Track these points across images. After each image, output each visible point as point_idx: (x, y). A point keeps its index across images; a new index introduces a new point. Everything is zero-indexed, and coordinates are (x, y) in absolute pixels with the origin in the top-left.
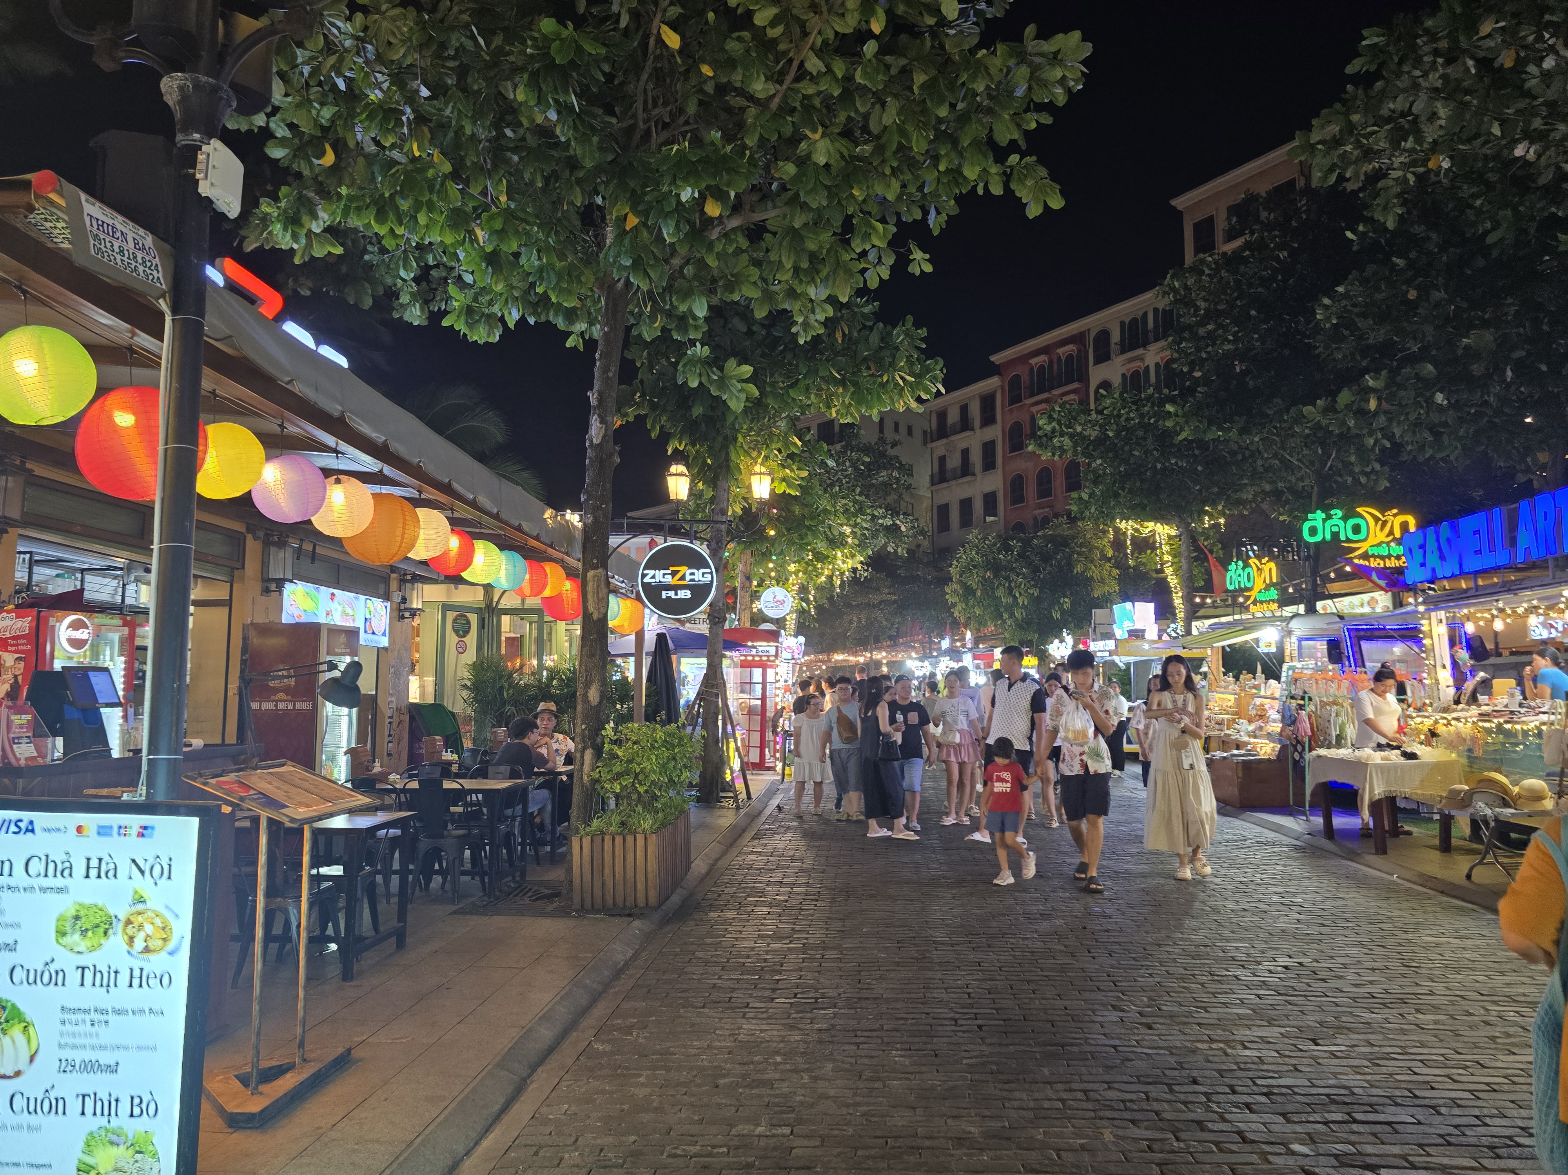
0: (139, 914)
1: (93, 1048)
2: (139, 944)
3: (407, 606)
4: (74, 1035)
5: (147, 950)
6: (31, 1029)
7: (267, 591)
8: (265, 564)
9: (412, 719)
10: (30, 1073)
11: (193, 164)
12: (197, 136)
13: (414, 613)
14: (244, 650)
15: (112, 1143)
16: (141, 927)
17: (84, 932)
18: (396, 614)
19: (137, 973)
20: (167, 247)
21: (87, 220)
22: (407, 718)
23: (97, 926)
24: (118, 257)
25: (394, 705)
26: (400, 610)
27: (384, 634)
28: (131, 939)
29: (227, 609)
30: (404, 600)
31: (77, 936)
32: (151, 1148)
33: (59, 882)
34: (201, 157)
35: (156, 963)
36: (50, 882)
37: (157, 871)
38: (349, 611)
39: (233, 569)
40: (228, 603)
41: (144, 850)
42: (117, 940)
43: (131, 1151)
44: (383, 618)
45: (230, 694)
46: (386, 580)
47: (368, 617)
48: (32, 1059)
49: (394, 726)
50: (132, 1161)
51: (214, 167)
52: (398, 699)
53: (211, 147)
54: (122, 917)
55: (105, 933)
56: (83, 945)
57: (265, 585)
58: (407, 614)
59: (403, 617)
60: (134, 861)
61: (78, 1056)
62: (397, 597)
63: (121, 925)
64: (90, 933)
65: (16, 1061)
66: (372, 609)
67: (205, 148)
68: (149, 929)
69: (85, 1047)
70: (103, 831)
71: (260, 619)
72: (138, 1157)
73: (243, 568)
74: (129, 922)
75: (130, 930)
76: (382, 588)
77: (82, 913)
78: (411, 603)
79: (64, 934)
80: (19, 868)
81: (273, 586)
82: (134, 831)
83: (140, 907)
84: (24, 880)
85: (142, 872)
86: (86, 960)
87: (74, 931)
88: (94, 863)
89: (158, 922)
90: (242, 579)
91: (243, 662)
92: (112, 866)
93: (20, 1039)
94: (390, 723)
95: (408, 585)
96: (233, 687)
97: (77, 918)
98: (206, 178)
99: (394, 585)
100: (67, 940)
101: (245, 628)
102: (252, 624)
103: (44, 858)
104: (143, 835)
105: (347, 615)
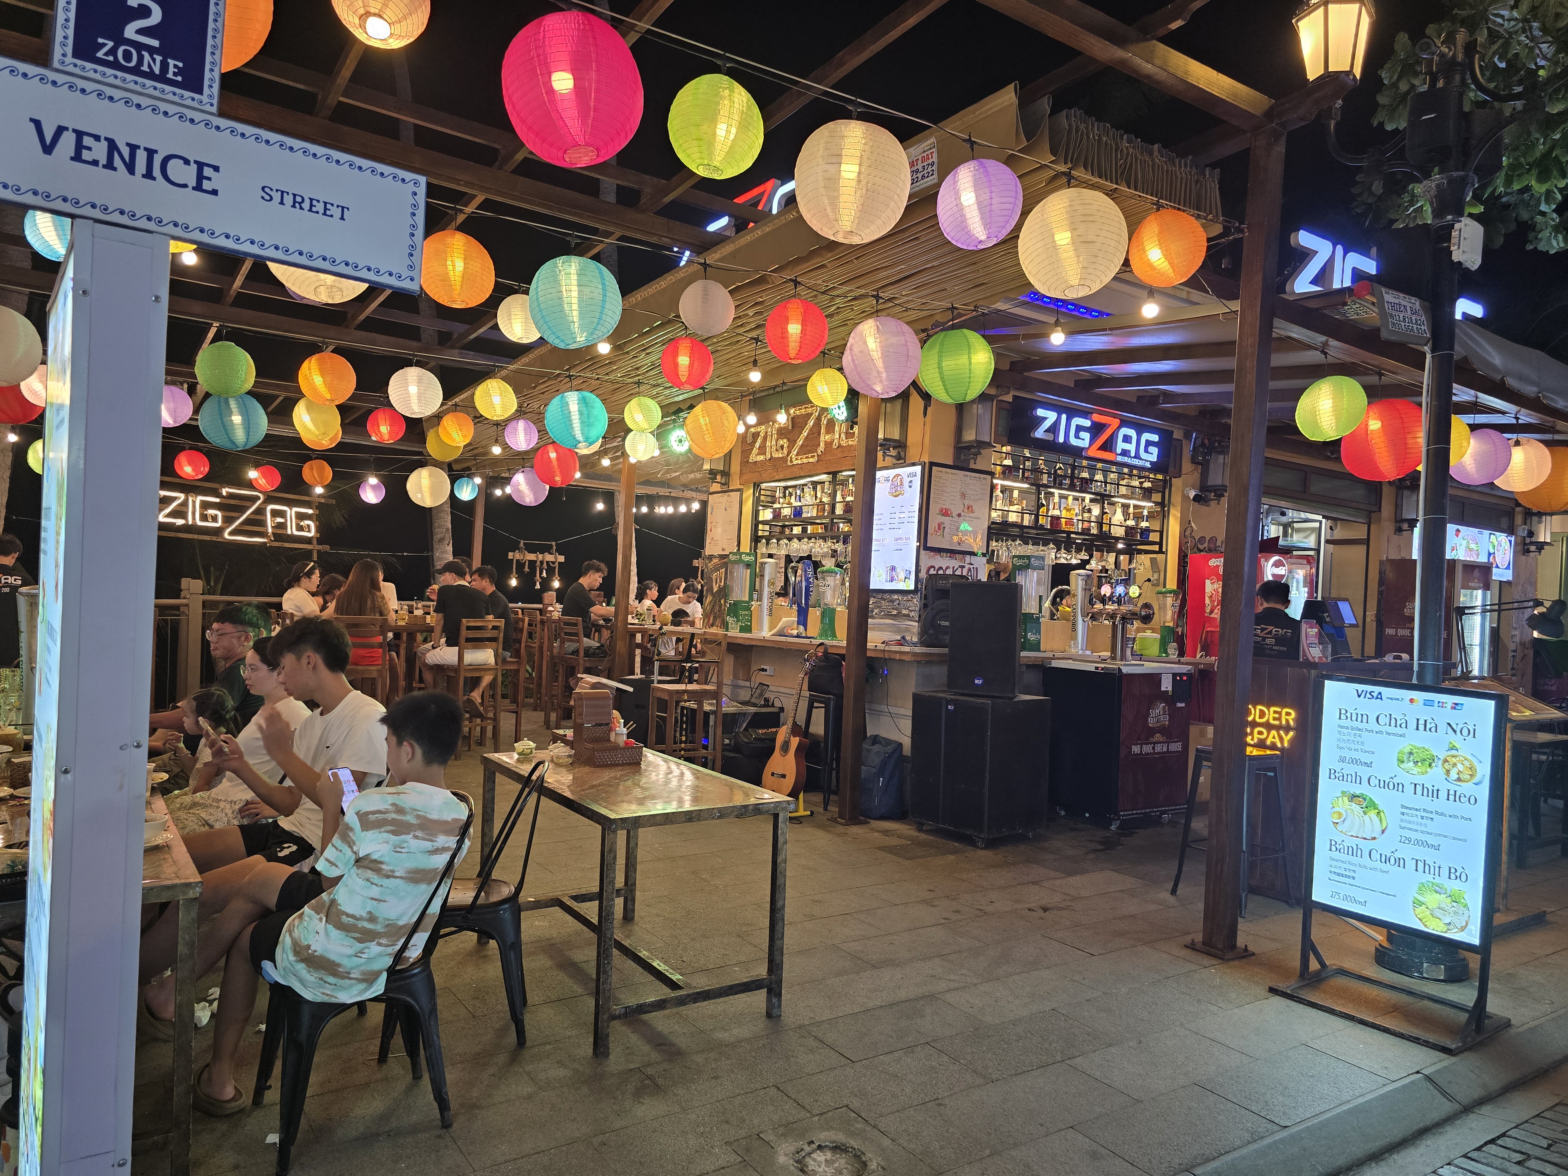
0: (1453, 756)
1: (1422, 832)
2: (1454, 775)
3: (1533, 540)
4: (1410, 822)
5: (1459, 779)
6: (1382, 814)
7: (1399, 530)
8: (1398, 507)
9: (1537, 654)
10: (1381, 839)
11: (1449, 239)
12: (1450, 217)
13: (1541, 546)
14: (1381, 582)
15: (1436, 892)
16: (1455, 765)
17: (1416, 763)
18: (1520, 548)
19: (1452, 792)
20: (1427, 304)
21: (1386, 305)
22: (1531, 653)
23: (1425, 760)
24: (1403, 324)
25: (1517, 639)
26: (1525, 544)
27: (1508, 568)
28: (1448, 772)
29: (1365, 547)
30: (1531, 534)
31: (1411, 764)
32: (1463, 901)
33: (1399, 730)
34: (1454, 234)
35: (1466, 788)
36: (1392, 729)
37: (1465, 732)
38: (1473, 546)
39: (1370, 512)
40: (1367, 542)
41: (1456, 719)
42: (1438, 770)
43: (1449, 900)
44: (1508, 553)
45: (1368, 619)
46: (1511, 515)
47: (1492, 551)
48: (1383, 832)
49: (1518, 659)
50: (1450, 905)
51: (1465, 239)
52: (1521, 634)
53: (1463, 223)
54: (1442, 757)
55: (1430, 765)
56: (1416, 770)
57: (1398, 525)
58: (1533, 548)
59: (1528, 551)
60: (1449, 724)
61: (1413, 836)
62: (1522, 531)
63: (1440, 762)
64: (1419, 764)
65: (1373, 831)
66: (1496, 543)
67: (1457, 226)
68: (1460, 767)
69: (1417, 831)
70: (1428, 703)
71: (1394, 556)
72: (1455, 904)
73: (1380, 511)
74: (1446, 761)
75: (1446, 765)
76: (1504, 522)
77: (1414, 751)
78: (1538, 537)
79: (1403, 762)
80: (1373, 719)
81: (1405, 526)
82: (1449, 705)
83: (1454, 752)
84: (1377, 728)
85: (1455, 731)
86: (1419, 780)
87: (1409, 761)
88: (1422, 722)
89: (1467, 764)
90: (1379, 520)
91: (1380, 593)
92: (1433, 725)
93: (1376, 819)
94: (1513, 656)
95: (1535, 519)
96: (1371, 614)
97: (1411, 753)
98: (1459, 248)
99: (1519, 519)
100: (1403, 766)
101: (1381, 562)
102: (1388, 560)
103: (1388, 716)
104: (1455, 708)
105: (1471, 550)
